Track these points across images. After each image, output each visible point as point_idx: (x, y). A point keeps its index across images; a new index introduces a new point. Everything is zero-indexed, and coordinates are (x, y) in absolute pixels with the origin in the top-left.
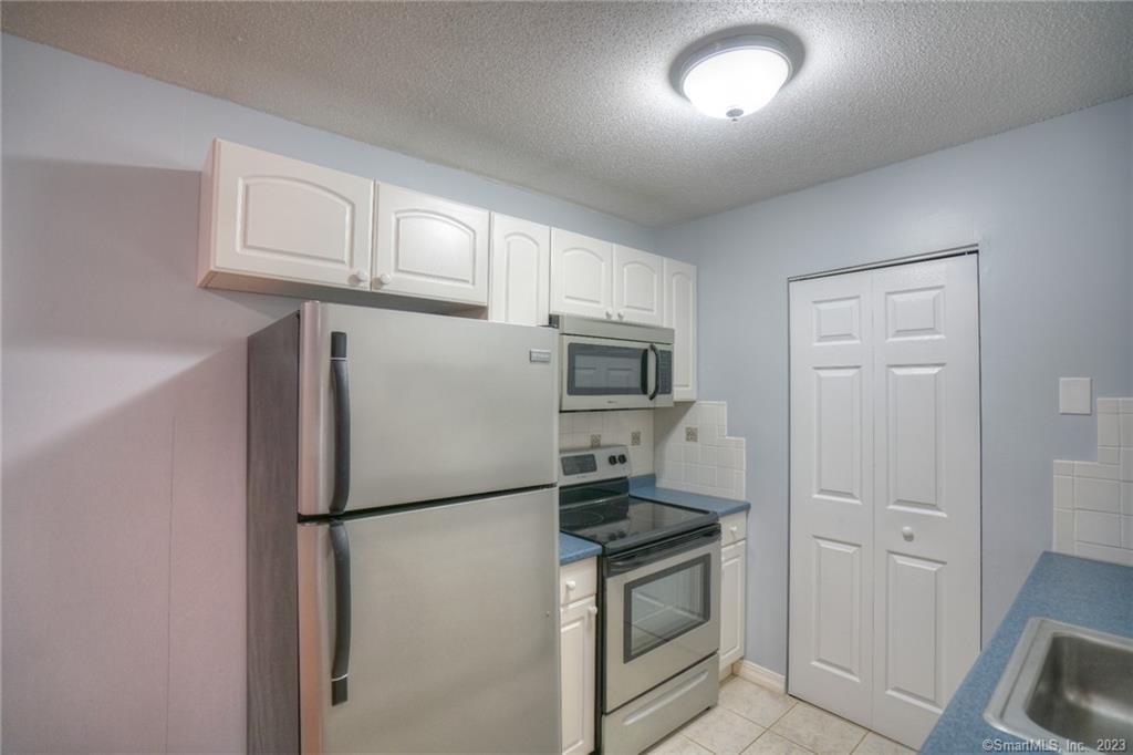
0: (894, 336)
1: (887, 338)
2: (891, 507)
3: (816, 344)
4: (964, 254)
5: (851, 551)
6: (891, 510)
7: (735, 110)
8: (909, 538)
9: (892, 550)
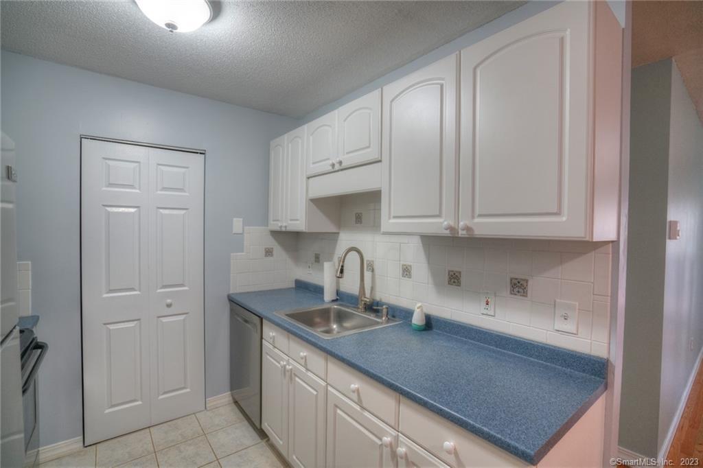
0: (161, 190)
1: (157, 190)
2: (159, 291)
3: (104, 189)
4: (197, 153)
5: (133, 325)
6: (159, 293)
7: (172, 24)
8: (169, 306)
9: (159, 315)
